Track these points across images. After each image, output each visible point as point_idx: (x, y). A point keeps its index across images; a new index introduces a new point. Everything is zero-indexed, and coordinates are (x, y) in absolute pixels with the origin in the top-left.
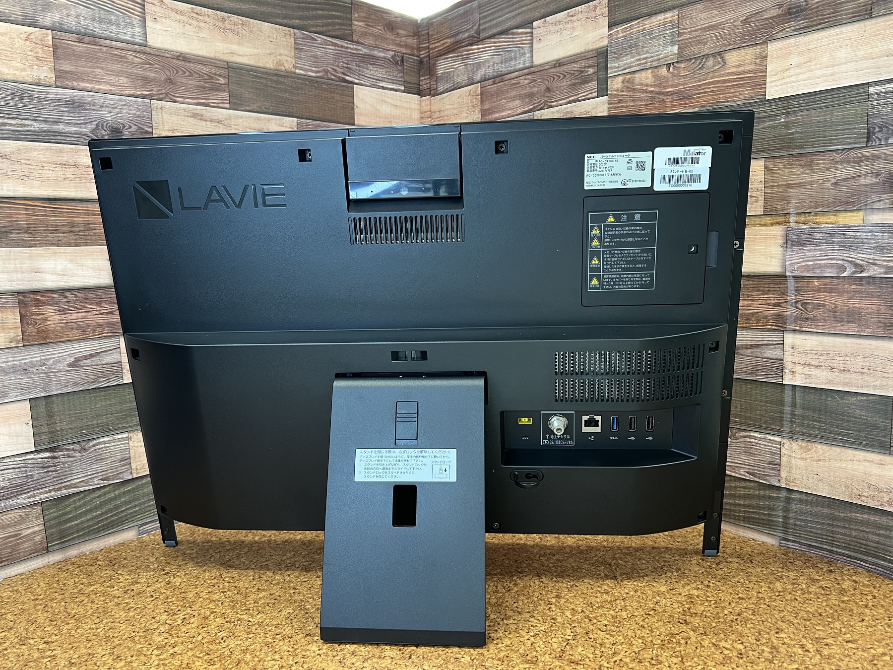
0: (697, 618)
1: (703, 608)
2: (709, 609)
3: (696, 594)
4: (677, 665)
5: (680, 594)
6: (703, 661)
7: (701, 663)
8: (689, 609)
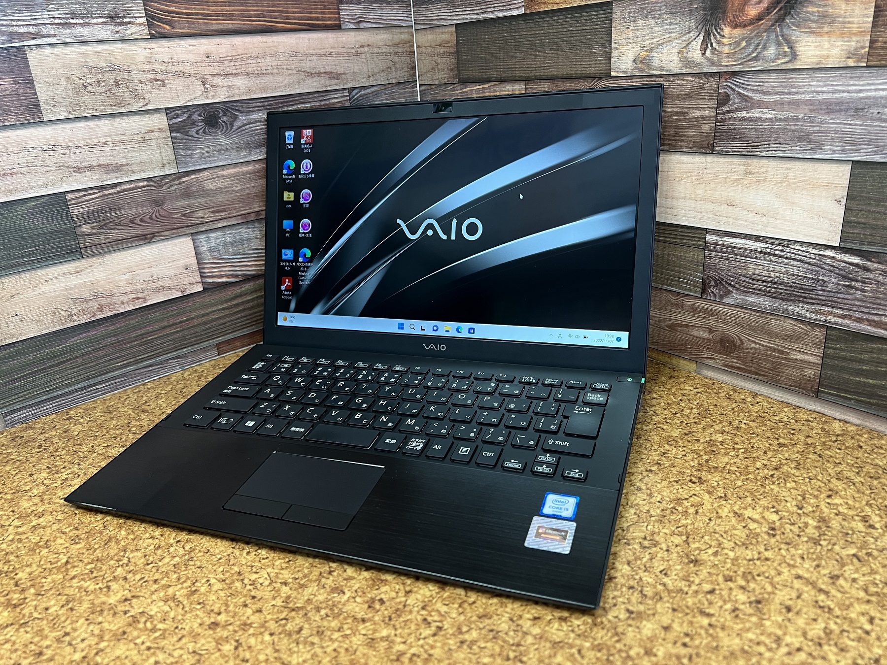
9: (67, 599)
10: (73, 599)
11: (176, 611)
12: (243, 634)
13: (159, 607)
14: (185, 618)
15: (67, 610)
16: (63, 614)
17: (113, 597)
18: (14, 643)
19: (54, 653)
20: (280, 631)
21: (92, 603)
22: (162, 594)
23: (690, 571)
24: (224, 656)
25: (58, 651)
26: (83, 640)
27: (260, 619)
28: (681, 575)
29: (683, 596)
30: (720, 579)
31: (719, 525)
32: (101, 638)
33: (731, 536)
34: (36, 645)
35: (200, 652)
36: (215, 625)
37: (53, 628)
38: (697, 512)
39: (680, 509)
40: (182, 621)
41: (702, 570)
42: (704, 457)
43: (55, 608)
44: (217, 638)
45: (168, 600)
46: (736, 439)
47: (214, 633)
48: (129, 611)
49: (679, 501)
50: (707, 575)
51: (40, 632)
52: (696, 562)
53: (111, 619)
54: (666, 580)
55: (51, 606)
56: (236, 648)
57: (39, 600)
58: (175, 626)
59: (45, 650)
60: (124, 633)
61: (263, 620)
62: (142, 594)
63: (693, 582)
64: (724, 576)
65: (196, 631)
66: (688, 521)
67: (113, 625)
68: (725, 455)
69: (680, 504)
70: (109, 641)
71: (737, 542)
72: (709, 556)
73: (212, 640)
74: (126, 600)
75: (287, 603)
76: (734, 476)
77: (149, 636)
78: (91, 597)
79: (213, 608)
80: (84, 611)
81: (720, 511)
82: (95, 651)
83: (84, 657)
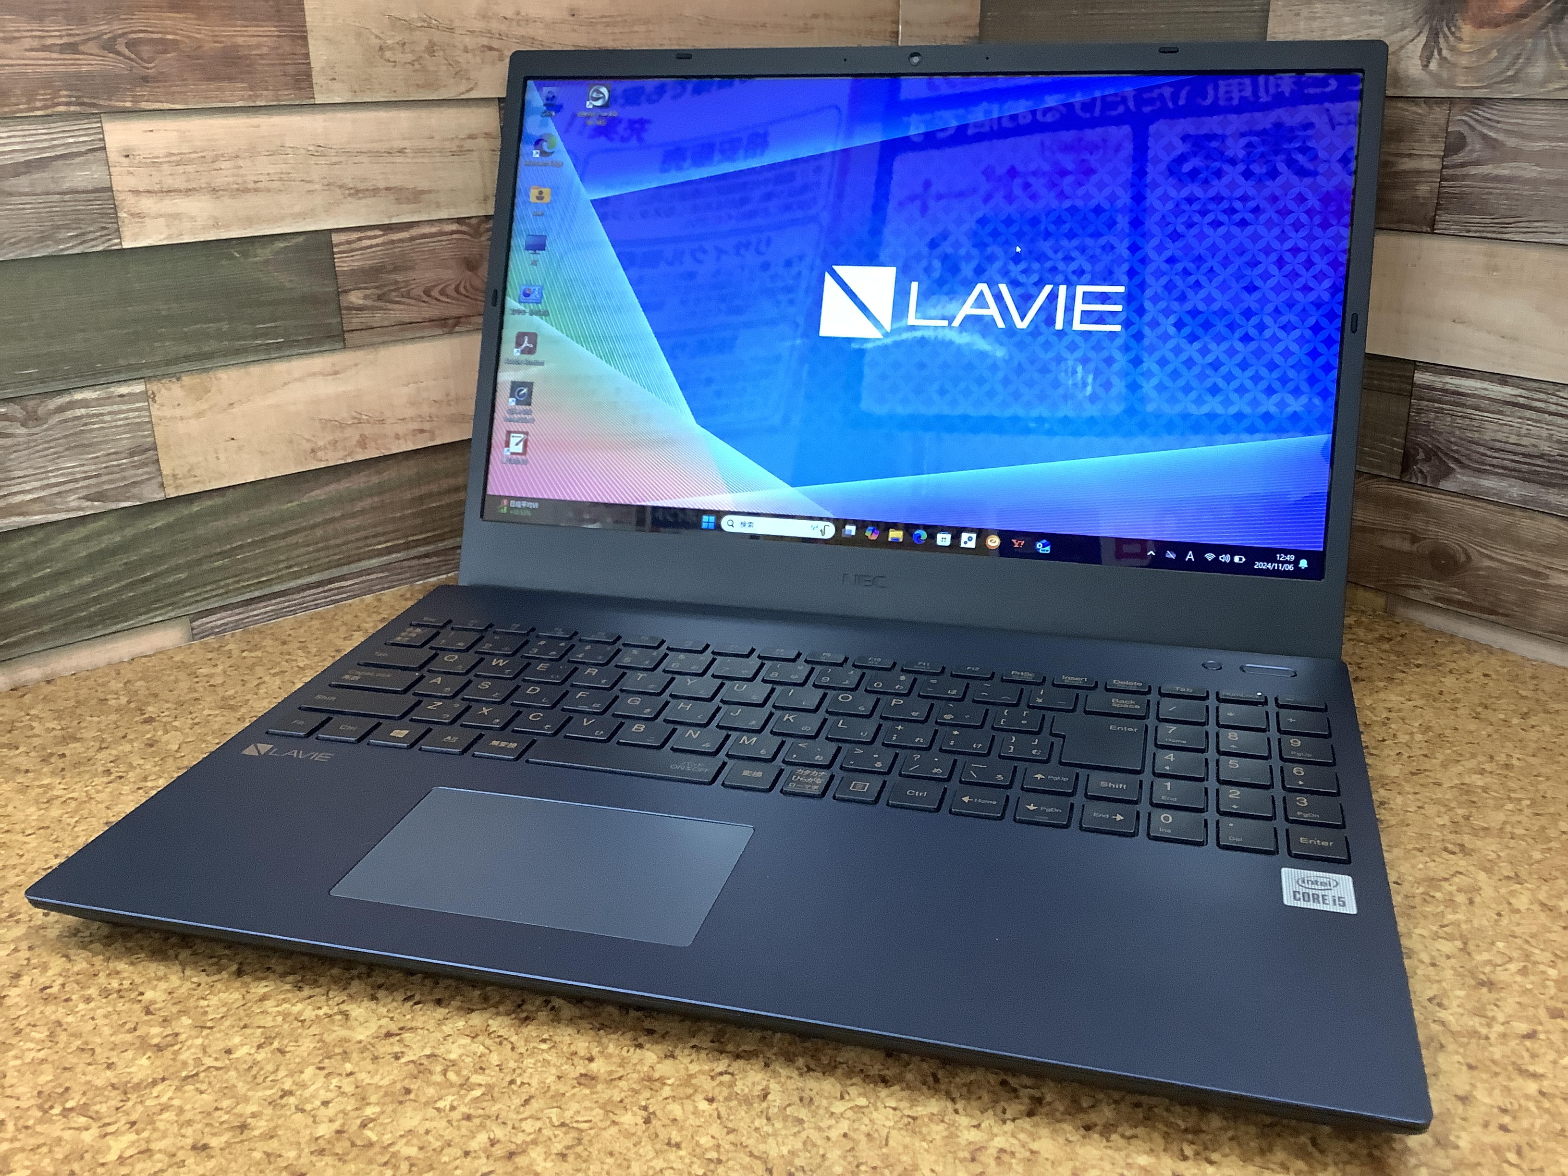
0: (1489, 840)
1: (1501, 816)
2: (1519, 818)
3: (1480, 783)
4: (1453, 961)
5: (1440, 785)
6: (1521, 949)
7: (1515, 954)
8: (1467, 818)
9: (262, 1033)
10: (278, 1034)
11: (499, 1054)
12: (652, 1097)
13: (464, 1046)
14: (523, 1066)
15: (273, 1052)
16: (268, 1061)
17: (360, 1029)
18: (181, 1111)
19: (272, 1125)
20: (725, 1092)
21: (321, 1041)
22: (461, 1024)
23: (1484, 1000)
24: (628, 1135)
25: (279, 1122)
26: (325, 1103)
27: (678, 1071)
28: (1469, 1006)
29: (1482, 1042)
30: (1542, 1014)
31: (1519, 924)
32: (364, 1101)
33: (1545, 942)
34: (228, 1113)
35: (575, 1125)
36: (587, 1079)
37: (255, 1082)
38: (1471, 902)
39: (1438, 895)
40: (518, 1071)
41: (1505, 1000)
42: (1461, 812)
43: (245, 1050)
44: (601, 1101)
45: (477, 1035)
46: (1512, 785)
47: (592, 1093)
48: (402, 1053)
49: (1433, 882)
50: (1517, 1006)
51: (228, 1090)
52: (1490, 984)
53: (371, 1067)
54: (1442, 1014)
55: (236, 1047)
56: (647, 1121)
57: (207, 1035)
58: (508, 1079)
59: (249, 1120)
60: (408, 1091)
61: (683, 1072)
62: (420, 1025)
63: (1494, 1018)
64: (1548, 1009)
65: (553, 1088)
66: (1457, 916)
67: (378, 1077)
68: (1499, 807)
69: (1439, 889)
70: (378, 1104)
71: (1558, 952)
72: (1512, 975)
73: (594, 1105)
74: (389, 1035)
75: (722, 1043)
76: (1523, 843)
77: (462, 1097)
78: (315, 1030)
79: (573, 1048)
80: (309, 1054)
81: (1512, 901)
82: (358, 1121)
83: (338, 1132)
